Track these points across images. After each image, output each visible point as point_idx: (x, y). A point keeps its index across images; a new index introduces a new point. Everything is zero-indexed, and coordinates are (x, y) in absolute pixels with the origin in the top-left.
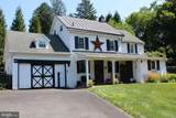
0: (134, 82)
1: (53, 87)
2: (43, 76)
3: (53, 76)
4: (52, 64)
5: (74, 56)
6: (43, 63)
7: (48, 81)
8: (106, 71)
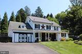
0: (56, 41)
1: (27, 42)
2: (23, 38)
3: (27, 38)
4: (26, 34)
5: (34, 31)
6: (23, 33)
7: (25, 40)
8: (46, 37)
